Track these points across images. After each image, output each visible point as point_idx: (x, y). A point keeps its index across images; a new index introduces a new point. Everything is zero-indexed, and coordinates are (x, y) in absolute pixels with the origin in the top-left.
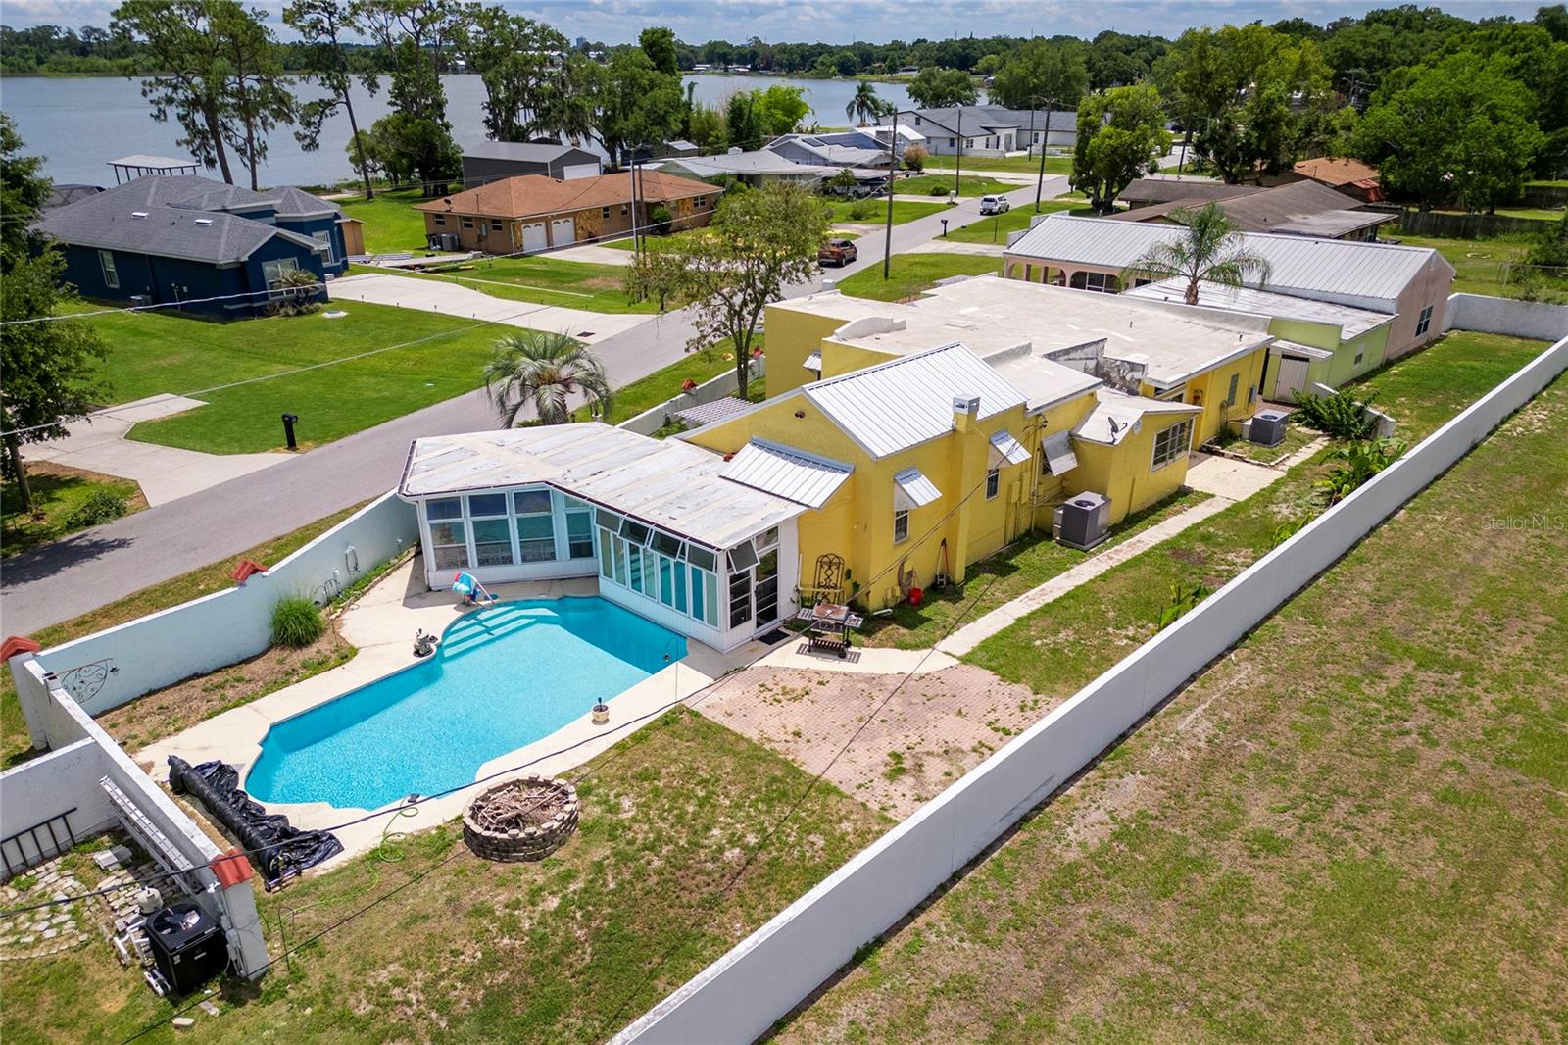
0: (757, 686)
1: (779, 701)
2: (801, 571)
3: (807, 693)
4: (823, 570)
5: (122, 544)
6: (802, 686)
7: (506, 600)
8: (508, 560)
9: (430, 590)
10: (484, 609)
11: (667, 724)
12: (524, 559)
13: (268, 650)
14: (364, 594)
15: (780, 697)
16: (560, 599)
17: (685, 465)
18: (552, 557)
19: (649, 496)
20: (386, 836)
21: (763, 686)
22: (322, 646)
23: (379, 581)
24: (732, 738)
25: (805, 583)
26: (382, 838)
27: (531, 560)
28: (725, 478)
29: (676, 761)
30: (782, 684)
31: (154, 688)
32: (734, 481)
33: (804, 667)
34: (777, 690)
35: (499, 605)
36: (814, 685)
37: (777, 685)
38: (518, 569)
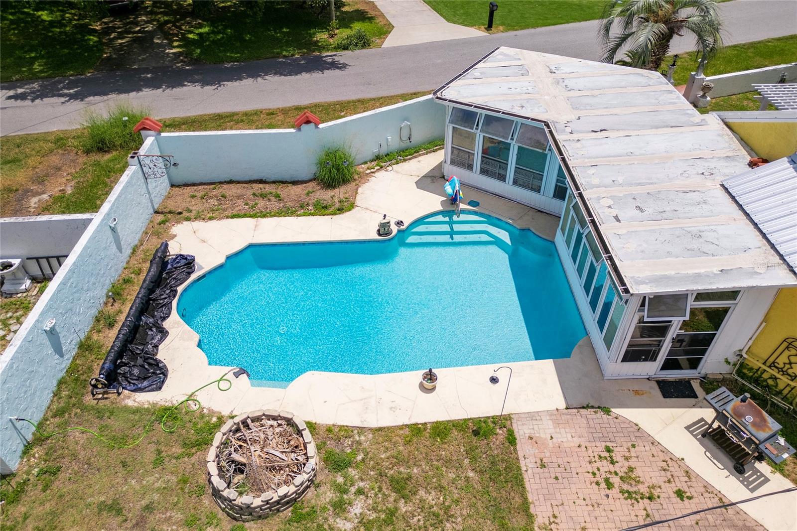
0: (601, 446)
1: (609, 485)
2: (758, 337)
3: (650, 498)
4: (787, 353)
5: (343, 67)
6: (654, 481)
7: (482, 211)
8: (502, 178)
9: (443, 177)
10: (463, 211)
11: (476, 433)
12: (515, 182)
13: (310, 181)
14: (405, 160)
15: (615, 480)
16: (523, 230)
17: (698, 154)
18: (538, 190)
19: (620, 179)
20: (191, 397)
21: (608, 450)
22: (339, 193)
23: (423, 154)
24: (518, 500)
25: (755, 350)
26: (186, 398)
27: (520, 185)
28: (726, 189)
29: (441, 488)
30: (633, 463)
31: (234, 179)
32: (733, 198)
33: (678, 454)
34: (621, 467)
35: (475, 213)
36: (669, 490)
37: (627, 459)
38: (507, 188)
